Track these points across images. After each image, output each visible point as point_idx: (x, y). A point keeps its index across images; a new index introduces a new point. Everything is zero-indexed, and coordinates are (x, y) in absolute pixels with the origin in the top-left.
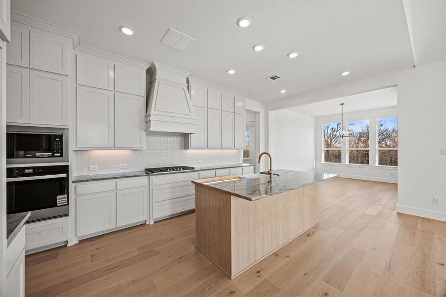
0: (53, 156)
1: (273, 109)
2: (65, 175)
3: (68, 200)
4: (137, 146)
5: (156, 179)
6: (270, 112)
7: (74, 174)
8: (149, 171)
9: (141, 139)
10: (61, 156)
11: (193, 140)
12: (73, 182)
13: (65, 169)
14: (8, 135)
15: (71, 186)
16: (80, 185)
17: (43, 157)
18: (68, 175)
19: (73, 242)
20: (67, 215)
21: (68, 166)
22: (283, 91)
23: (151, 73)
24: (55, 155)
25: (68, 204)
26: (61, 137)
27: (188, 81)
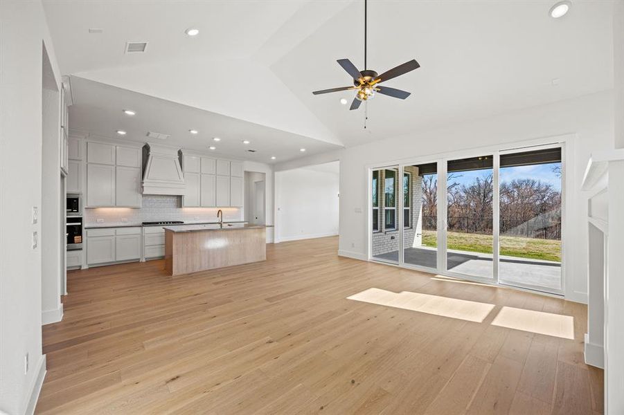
0: (74, 212)
1: (278, 170)
2: (80, 224)
3: (82, 240)
4: (136, 205)
5: (147, 229)
6: (276, 173)
7: (85, 224)
8: (145, 224)
9: (138, 200)
10: (78, 211)
11: (185, 201)
12: (86, 228)
13: (80, 220)
14: (68, 199)
15: (84, 231)
16: (89, 231)
18: (82, 224)
19: (85, 267)
20: (82, 249)
21: (82, 218)
22: (273, 158)
23: (146, 149)
25: (82, 242)
26: (77, 199)
27: (180, 153)
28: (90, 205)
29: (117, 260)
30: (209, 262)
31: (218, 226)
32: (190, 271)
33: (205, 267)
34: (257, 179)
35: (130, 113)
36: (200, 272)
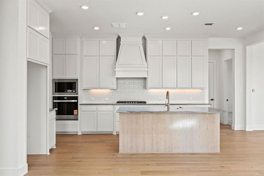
0: (72, 92)
2: (76, 101)
3: (78, 113)
4: (112, 87)
6: (247, 47)
11: (149, 83)
12: (80, 104)
15: (79, 106)
16: (82, 106)
17: (69, 92)
18: (78, 101)
19: (80, 133)
20: (77, 120)
21: (77, 97)
24: (74, 91)
25: (78, 115)
26: (75, 83)
27: (144, 38)
28: (85, 87)
29: (99, 130)
30: (152, 145)
31: (165, 109)
32: (134, 152)
33: (148, 150)
34: (227, 56)
35: (85, 8)
36: (144, 154)
